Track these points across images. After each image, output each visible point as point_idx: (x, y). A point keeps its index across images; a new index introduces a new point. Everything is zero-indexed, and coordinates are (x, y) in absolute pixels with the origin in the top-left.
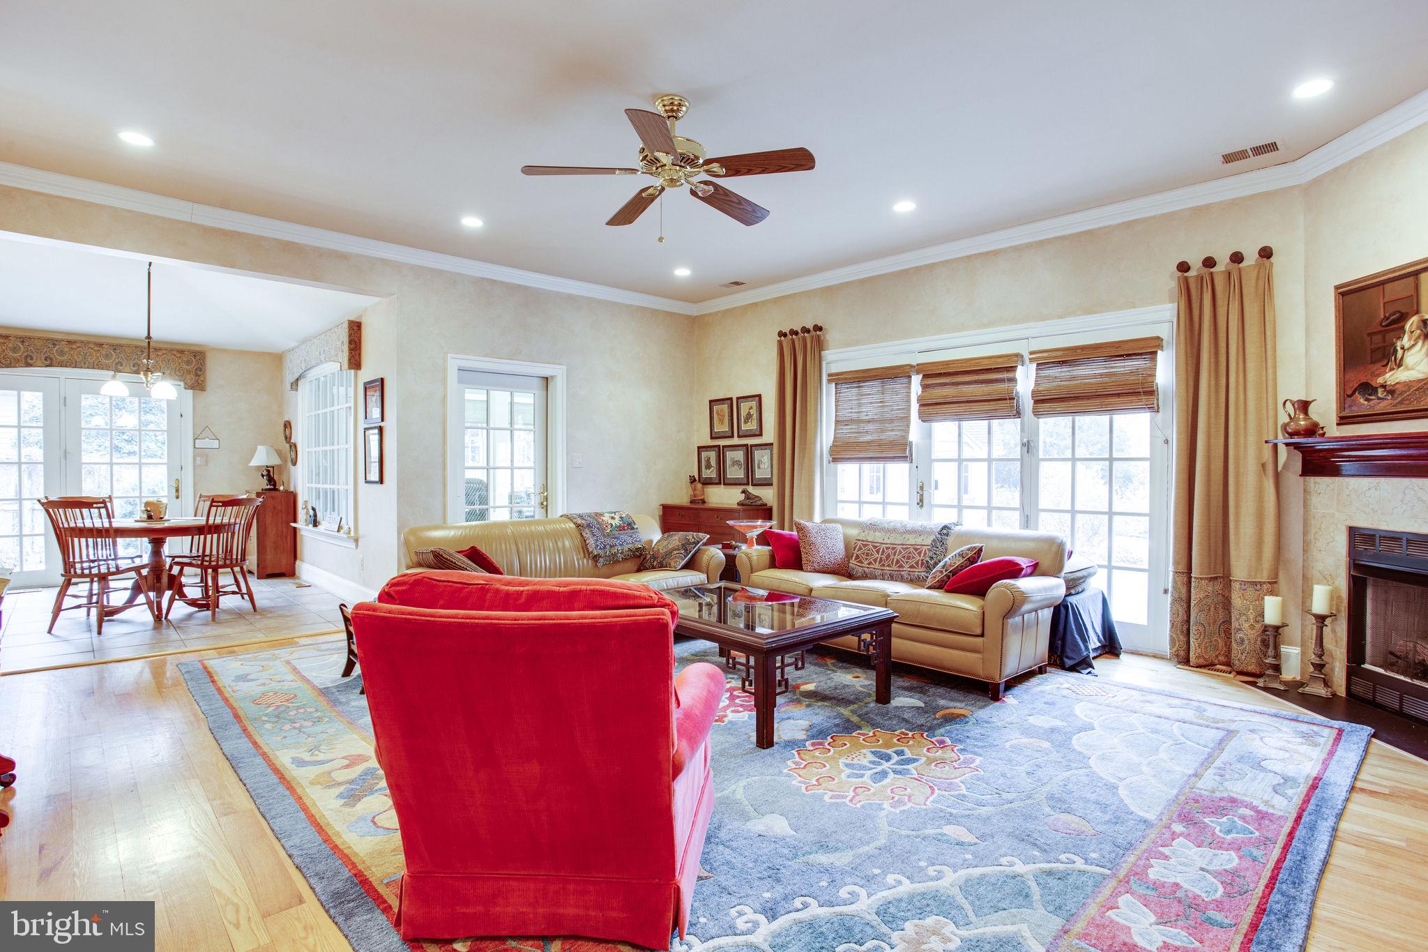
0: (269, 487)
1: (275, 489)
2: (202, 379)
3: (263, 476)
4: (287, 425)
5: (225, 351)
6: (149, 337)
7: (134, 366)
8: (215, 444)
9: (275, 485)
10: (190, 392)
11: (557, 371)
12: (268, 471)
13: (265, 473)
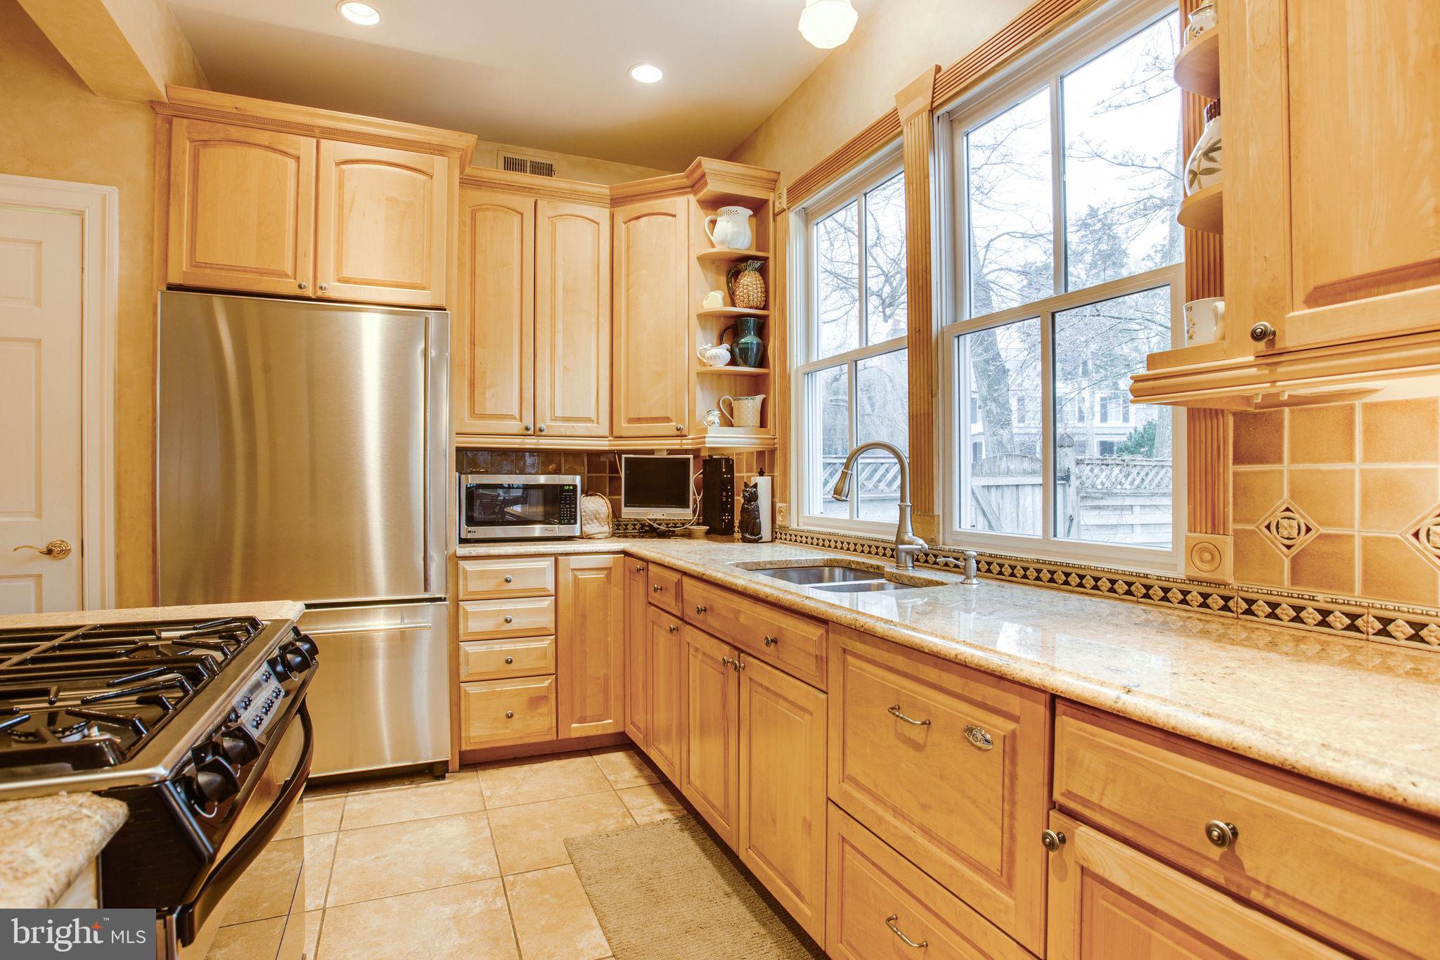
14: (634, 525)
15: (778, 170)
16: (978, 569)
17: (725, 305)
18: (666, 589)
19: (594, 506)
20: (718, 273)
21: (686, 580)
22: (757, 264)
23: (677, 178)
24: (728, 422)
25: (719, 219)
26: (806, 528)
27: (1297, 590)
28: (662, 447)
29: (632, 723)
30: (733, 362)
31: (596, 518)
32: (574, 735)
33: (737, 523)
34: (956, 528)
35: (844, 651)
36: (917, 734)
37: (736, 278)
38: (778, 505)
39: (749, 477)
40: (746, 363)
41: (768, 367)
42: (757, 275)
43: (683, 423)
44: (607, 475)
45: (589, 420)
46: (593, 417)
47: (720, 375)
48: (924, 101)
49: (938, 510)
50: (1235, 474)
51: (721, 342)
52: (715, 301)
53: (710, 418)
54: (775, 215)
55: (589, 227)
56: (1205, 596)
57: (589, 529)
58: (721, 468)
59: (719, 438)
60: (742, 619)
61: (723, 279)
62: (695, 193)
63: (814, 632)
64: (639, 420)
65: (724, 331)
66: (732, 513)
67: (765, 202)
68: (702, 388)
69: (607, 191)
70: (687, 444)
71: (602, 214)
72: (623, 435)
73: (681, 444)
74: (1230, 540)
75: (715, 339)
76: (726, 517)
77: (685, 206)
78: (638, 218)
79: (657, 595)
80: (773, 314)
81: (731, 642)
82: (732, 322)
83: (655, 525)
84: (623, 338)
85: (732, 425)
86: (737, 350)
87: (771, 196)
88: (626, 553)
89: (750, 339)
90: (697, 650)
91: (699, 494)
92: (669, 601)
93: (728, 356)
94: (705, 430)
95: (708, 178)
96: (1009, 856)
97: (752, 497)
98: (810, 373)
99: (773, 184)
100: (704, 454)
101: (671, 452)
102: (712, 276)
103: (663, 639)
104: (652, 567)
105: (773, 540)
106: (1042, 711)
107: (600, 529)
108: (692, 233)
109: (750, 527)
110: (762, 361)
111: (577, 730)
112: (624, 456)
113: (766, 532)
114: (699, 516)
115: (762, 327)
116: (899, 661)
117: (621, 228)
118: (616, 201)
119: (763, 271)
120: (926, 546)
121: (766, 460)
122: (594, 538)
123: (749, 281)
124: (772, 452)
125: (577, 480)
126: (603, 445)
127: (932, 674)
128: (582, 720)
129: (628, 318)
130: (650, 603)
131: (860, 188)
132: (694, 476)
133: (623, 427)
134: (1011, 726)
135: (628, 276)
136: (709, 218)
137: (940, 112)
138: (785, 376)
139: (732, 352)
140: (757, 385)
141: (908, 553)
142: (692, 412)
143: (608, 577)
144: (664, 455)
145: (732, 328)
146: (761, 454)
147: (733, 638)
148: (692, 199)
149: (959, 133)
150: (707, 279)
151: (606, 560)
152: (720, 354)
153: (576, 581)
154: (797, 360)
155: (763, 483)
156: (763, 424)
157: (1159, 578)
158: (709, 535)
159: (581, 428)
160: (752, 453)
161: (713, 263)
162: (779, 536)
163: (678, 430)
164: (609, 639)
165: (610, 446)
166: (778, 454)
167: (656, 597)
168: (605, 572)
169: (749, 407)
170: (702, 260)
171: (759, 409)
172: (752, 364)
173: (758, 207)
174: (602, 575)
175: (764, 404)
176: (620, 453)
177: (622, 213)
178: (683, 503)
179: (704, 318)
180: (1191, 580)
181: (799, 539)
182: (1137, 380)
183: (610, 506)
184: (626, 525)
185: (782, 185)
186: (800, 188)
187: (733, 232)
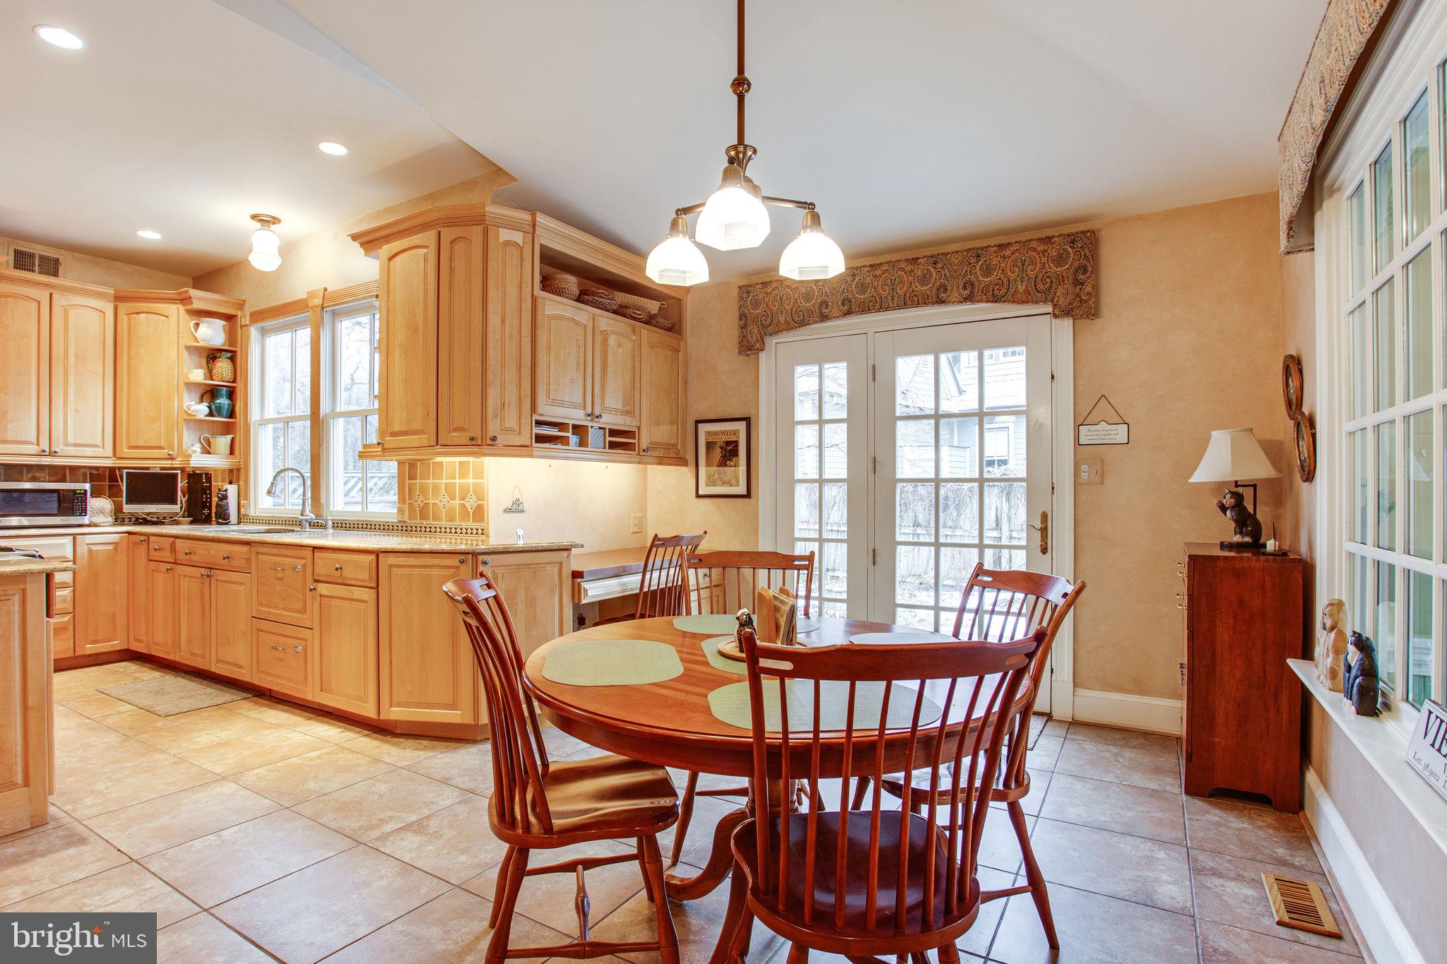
0: (1237, 538)
1: (1256, 546)
2: (1088, 289)
3: (1223, 508)
4: (1294, 367)
5: (1139, 218)
7: (965, 288)
8: (1120, 433)
9: (1256, 532)
10: (1067, 323)
12: (1238, 498)
13: (1228, 501)
14: (130, 518)
15: (244, 299)
16: (334, 527)
17: (205, 379)
18: (164, 549)
19: (100, 506)
20: (200, 357)
21: (177, 540)
22: (230, 355)
23: (171, 293)
24: (207, 451)
25: (201, 325)
26: (259, 515)
27: (422, 522)
28: (156, 466)
29: (136, 640)
30: (211, 414)
31: (101, 513)
32: (88, 652)
33: (213, 515)
34: (332, 509)
35: (257, 553)
36: (280, 575)
37: (214, 361)
38: (242, 502)
39: (222, 486)
40: (220, 415)
41: (236, 419)
42: (229, 361)
43: (173, 451)
44: (107, 483)
45: (96, 446)
46: (99, 443)
47: (201, 421)
48: (318, 301)
49: (323, 500)
50: (409, 484)
51: (202, 401)
52: (198, 375)
53: (194, 448)
54: (241, 327)
55: (96, 316)
56: (402, 527)
57: (96, 520)
58: (202, 479)
59: (199, 460)
60: (211, 552)
61: (204, 361)
62: (184, 305)
63: (245, 549)
64: (138, 447)
65: (206, 393)
66: (210, 508)
67: (235, 316)
68: (188, 428)
69: (113, 292)
70: (176, 463)
71: (109, 308)
72: (124, 457)
73: (172, 464)
74: (407, 506)
75: (198, 399)
76: (206, 511)
77: (175, 311)
78: (138, 313)
79: (156, 553)
80: (239, 386)
81: (206, 566)
82: (208, 389)
83: (149, 518)
84: (125, 392)
85: (210, 453)
86: (213, 407)
87: (239, 313)
88: (129, 533)
89: (223, 401)
90: (185, 576)
91: (184, 497)
92: (167, 555)
93: (207, 410)
94: (190, 456)
95: (194, 300)
96: (305, 602)
97: (225, 497)
98: (264, 423)
99: (241, 305)
100: (190, 470)
101: (162, 469)
102: (195, 358)
103: (161, 579)
104: (152, 539)
105: (239, 523)
106: (311, 553)
107: (105, 520)
108: (181, 330)
109: (223, 516)
110: (232, 414)
111: (90, 648)
112: (125, 471)
113: (233, 517)
114: (184, 512)
115: (231, 395)
116: (275, 551)
117: (123, 319)
118: (119, 299)
119: (233, 359)
120: (314, 517)
121: (235, 475)
122: (100, 526)
123: (223, 366)
124: (239, 470)
125: (87, 486)
126: (109, 463)
127: (284, 552)
128: (93, 643)
129: (129, 380)
130: (150, 560)
131: (292, 327)
132: (181, 484)
133: (125, 451)
134: (304, 561)
135: (129, 350)
136: (194, 322)
137: (328, 309)
138: (247, 426)
139: (209, 407)
140: (228, 429)
141: (306, 521)
142: (180, 444)
143: (116, 549)
144: (158, 471)
145: (210, 393)
146: (231, 471)
147: (207, 563)
148: (182, 308)
149: (338, 320)
150: (191, 359)
151: (115, 538)
152: (201, 410)
153: (90, 552)
154: (254, 415)
155: (232, 490)
156: (232, 452)
157: (392, 522)
158: (191, 523)
159: (89, 451)
160: (225, 470)
161: (197, 350)
162: (243, 520)
163: (169, 455)
164: (116, 588)
165: (114, 463)
166: (242, 471)
167: (155, 555)
168: (113, 545)
169: (223, 442)
170: (188, 348)
171: (230, 444)
172: (225, 415)
173: (229, 318)
174: (111, 547)
175: (233, 441)
176: (120, 468)
177: (124, 308)
178: (174, 502)
179: (190, 386)
180: (400, 522)
181: (255, 521)
182: (360, 452)
183: (112, 504)
184: (123, 519)
185: (248, 310)
186: (258, 316)
187: (212, 333)
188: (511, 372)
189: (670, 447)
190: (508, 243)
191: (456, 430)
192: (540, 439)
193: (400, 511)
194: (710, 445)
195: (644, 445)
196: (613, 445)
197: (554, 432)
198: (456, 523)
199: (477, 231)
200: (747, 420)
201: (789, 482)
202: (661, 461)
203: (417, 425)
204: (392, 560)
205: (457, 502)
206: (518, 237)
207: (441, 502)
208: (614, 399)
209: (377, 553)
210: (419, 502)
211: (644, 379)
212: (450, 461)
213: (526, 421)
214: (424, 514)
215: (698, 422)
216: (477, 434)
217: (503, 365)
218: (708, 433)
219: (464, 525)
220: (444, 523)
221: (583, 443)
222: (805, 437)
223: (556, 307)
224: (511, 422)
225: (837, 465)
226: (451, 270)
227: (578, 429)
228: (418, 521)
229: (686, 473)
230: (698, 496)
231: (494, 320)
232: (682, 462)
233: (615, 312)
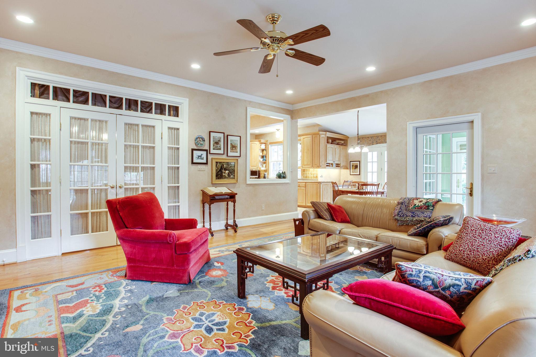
6: (358, 134)
11: (477, 118)
17: (262, 154)
20: (261, 151)
22: (265, 150)
23: (257, 140)
24: (263, 167)
25: (261, 145)
33: (261, 177)
37: (263, 151)
39: (263, 173)
40: (264, 160)
47: (261, 162)
53: (261, 166)
54: (267, 145)
58: (259, 172)
64: (252, 166)
67: (266, 143)
68: (259, 163)
75: (261, 158)
77: (258, 143)
78: (252, 144)
80: (267, 156)
94: (259, 168)
95: (260, 141)
97: (265, 175)
98: (271, 162)
99: (267, 141)
108: (259, 146)
110: (266, 160)
114: (257, 177)
115: (266, 157)
123: (265, 152)
124: (267, 170)
129: (251, 155)
131: (277, 145)
135: (251, 150)
138: (268, 162)
140: (265, 163)
142: (258, 166)
145: (263, 157)
146: (265, 170)
152: (262, 160)
154: (270, 160)
156: (266, 167)
163: (256, 168)
169: (264, 165)
170: (260, 149)
175: (266, 165)
178: (257, 175)
179: (260, 156)
185: (268, 142)
186: (271, 143)
187: (263, 147)
188: (323, 156)
189: (345, 166)
190: (322, 137)
191: (316, 165)
192: (327, 166)
193: (302, 177)
194: (352, 166)
195: (341, 166)
196: (337, 166)
197: (328, 165)
198: (313, 179)
199: (318, 135)
200: (359, 161)
201: (367, 172)
202: (344, 169)
203: (309, 164)
204: (308, 183)
205: (312, 176)
206: (324, 136)
207: (310, 175)
208: (337, 159)
209: (306, 182)
210: (305, 175)
211: (342, 155)
212: (311, 170)
213: (325, 163)
214: (306, 177)
215: (350, 162)
216: (319, 165)
217: (322, 155)
218: (352, 164)
219: (314, 179)
220: (310, 179)
221: (332, 166)
222: (370, 165)
223: (329, 146)
224: (323, 163)
225: (375, 169)
226: (315, 141)
227: (332, 164)
228: (305, 179)
229: (348, 171)
230: (350, 175)
231: (321, 148)
232: (347, 169)
233: (337, 144)
